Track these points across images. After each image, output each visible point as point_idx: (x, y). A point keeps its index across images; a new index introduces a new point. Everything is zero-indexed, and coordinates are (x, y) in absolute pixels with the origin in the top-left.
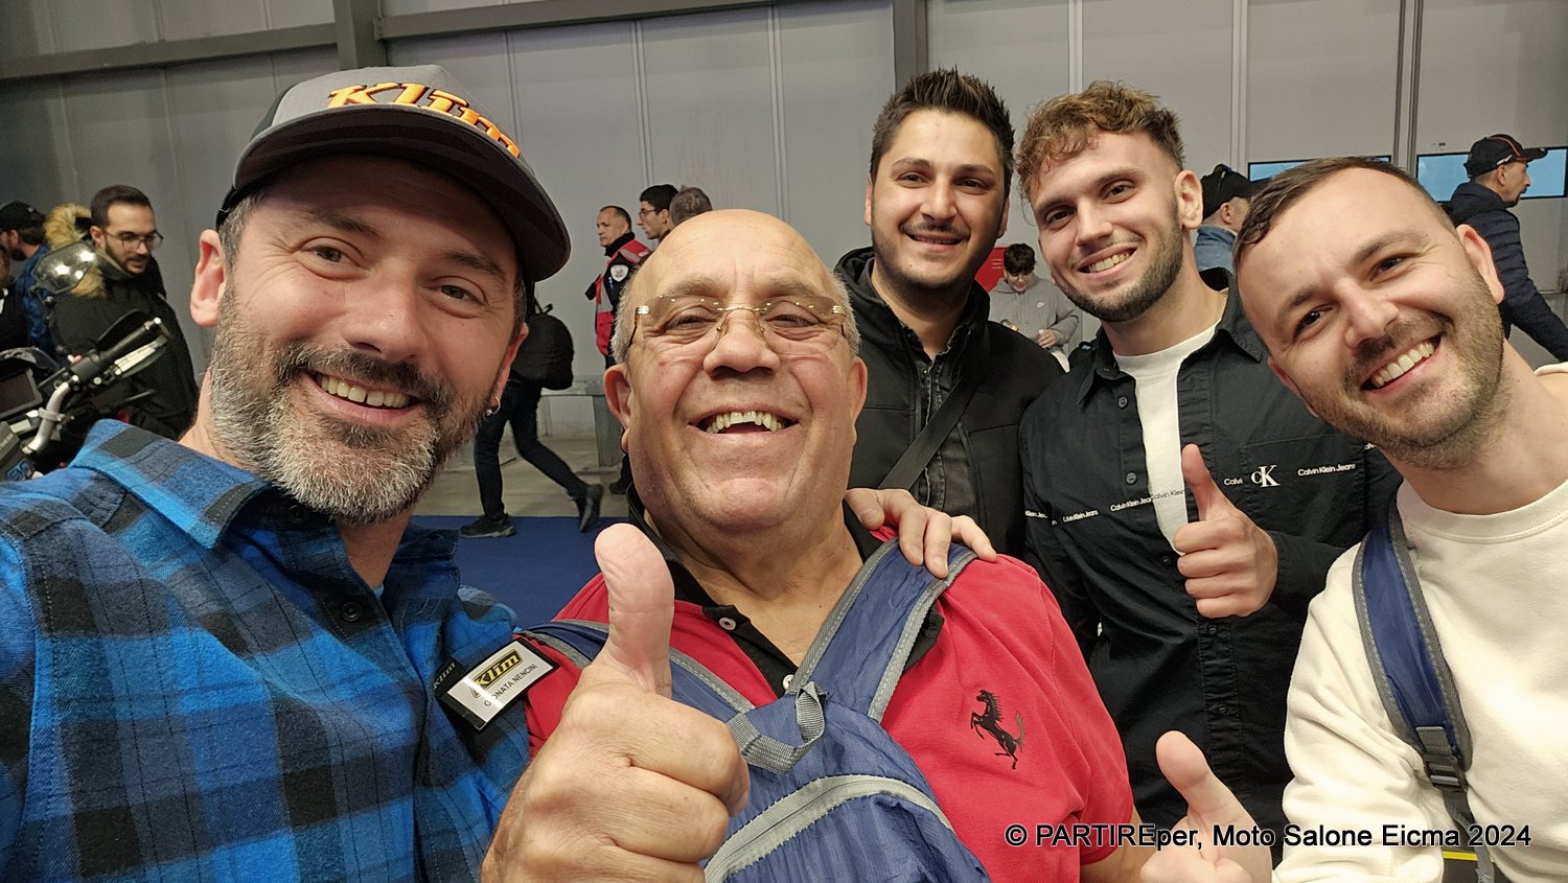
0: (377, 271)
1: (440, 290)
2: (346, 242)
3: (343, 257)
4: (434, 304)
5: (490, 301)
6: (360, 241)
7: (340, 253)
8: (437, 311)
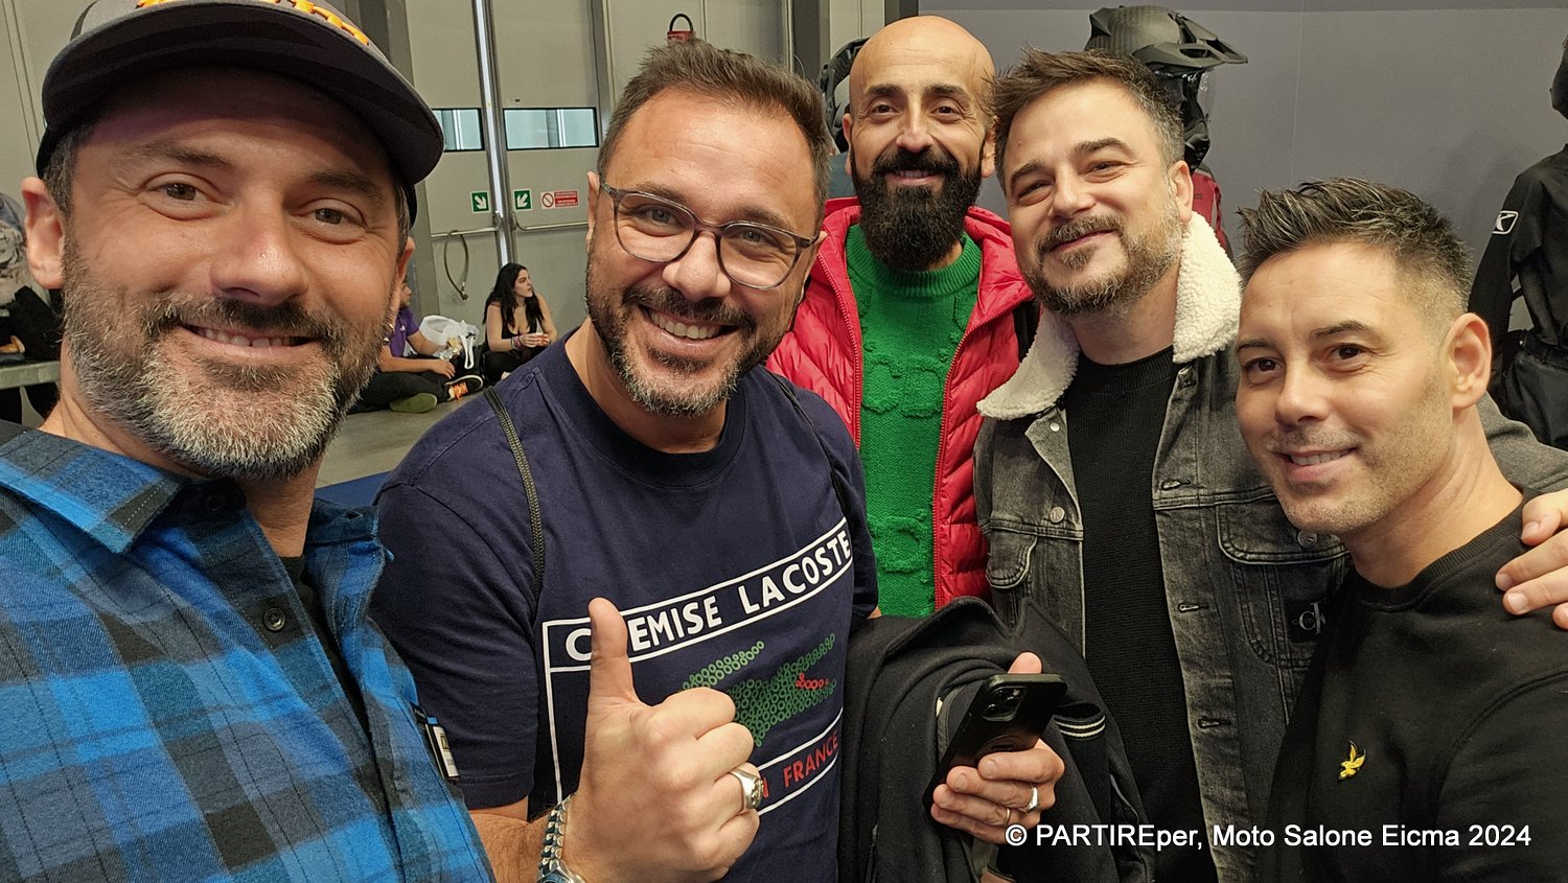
0: (237, 205)
1: (313, 216)
2: (198, 177)
3: (198, 194)
4: (308, 233)
5: (369, 222)
6: (211, 173)
7: (194, 189)
8: (314, 241)
